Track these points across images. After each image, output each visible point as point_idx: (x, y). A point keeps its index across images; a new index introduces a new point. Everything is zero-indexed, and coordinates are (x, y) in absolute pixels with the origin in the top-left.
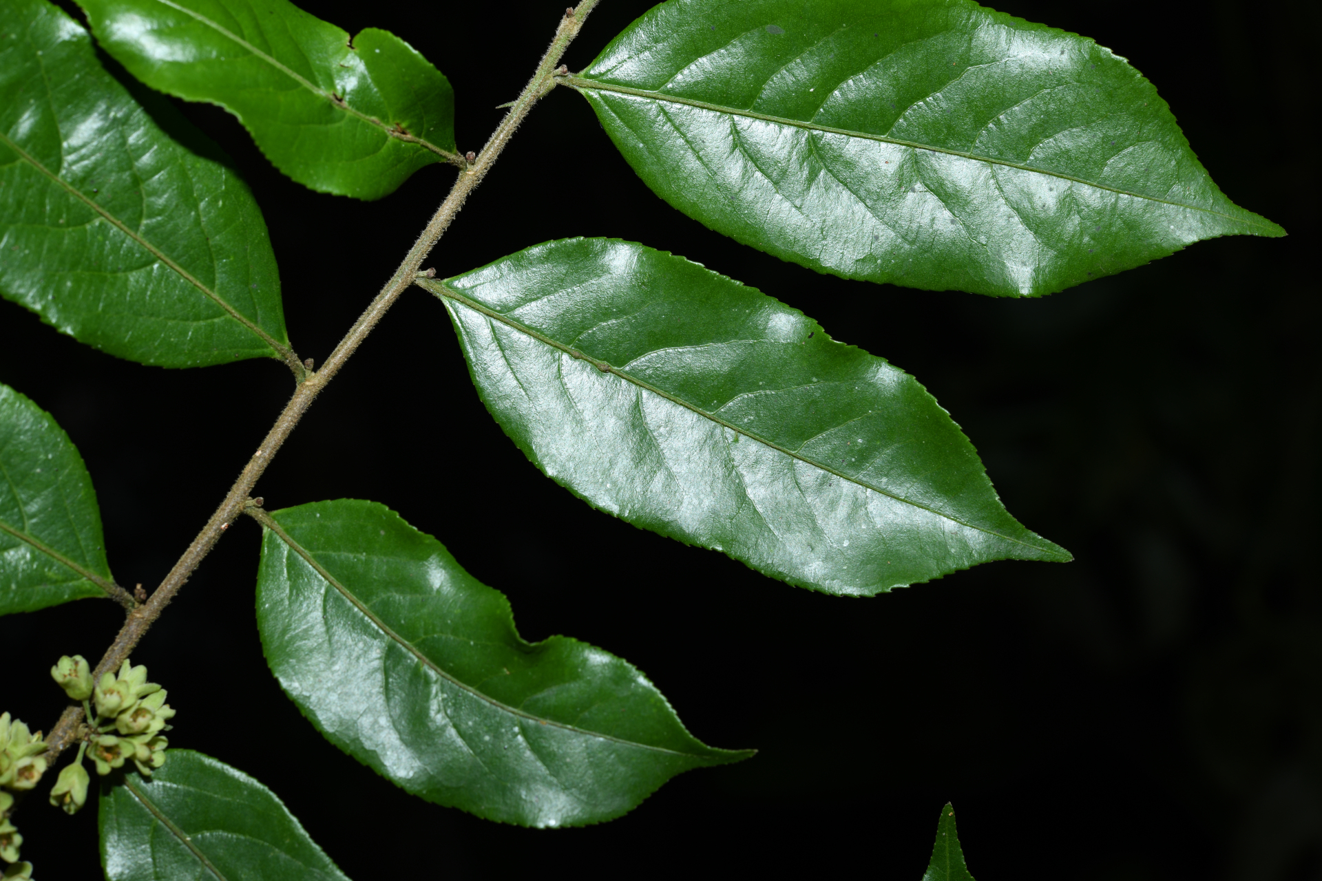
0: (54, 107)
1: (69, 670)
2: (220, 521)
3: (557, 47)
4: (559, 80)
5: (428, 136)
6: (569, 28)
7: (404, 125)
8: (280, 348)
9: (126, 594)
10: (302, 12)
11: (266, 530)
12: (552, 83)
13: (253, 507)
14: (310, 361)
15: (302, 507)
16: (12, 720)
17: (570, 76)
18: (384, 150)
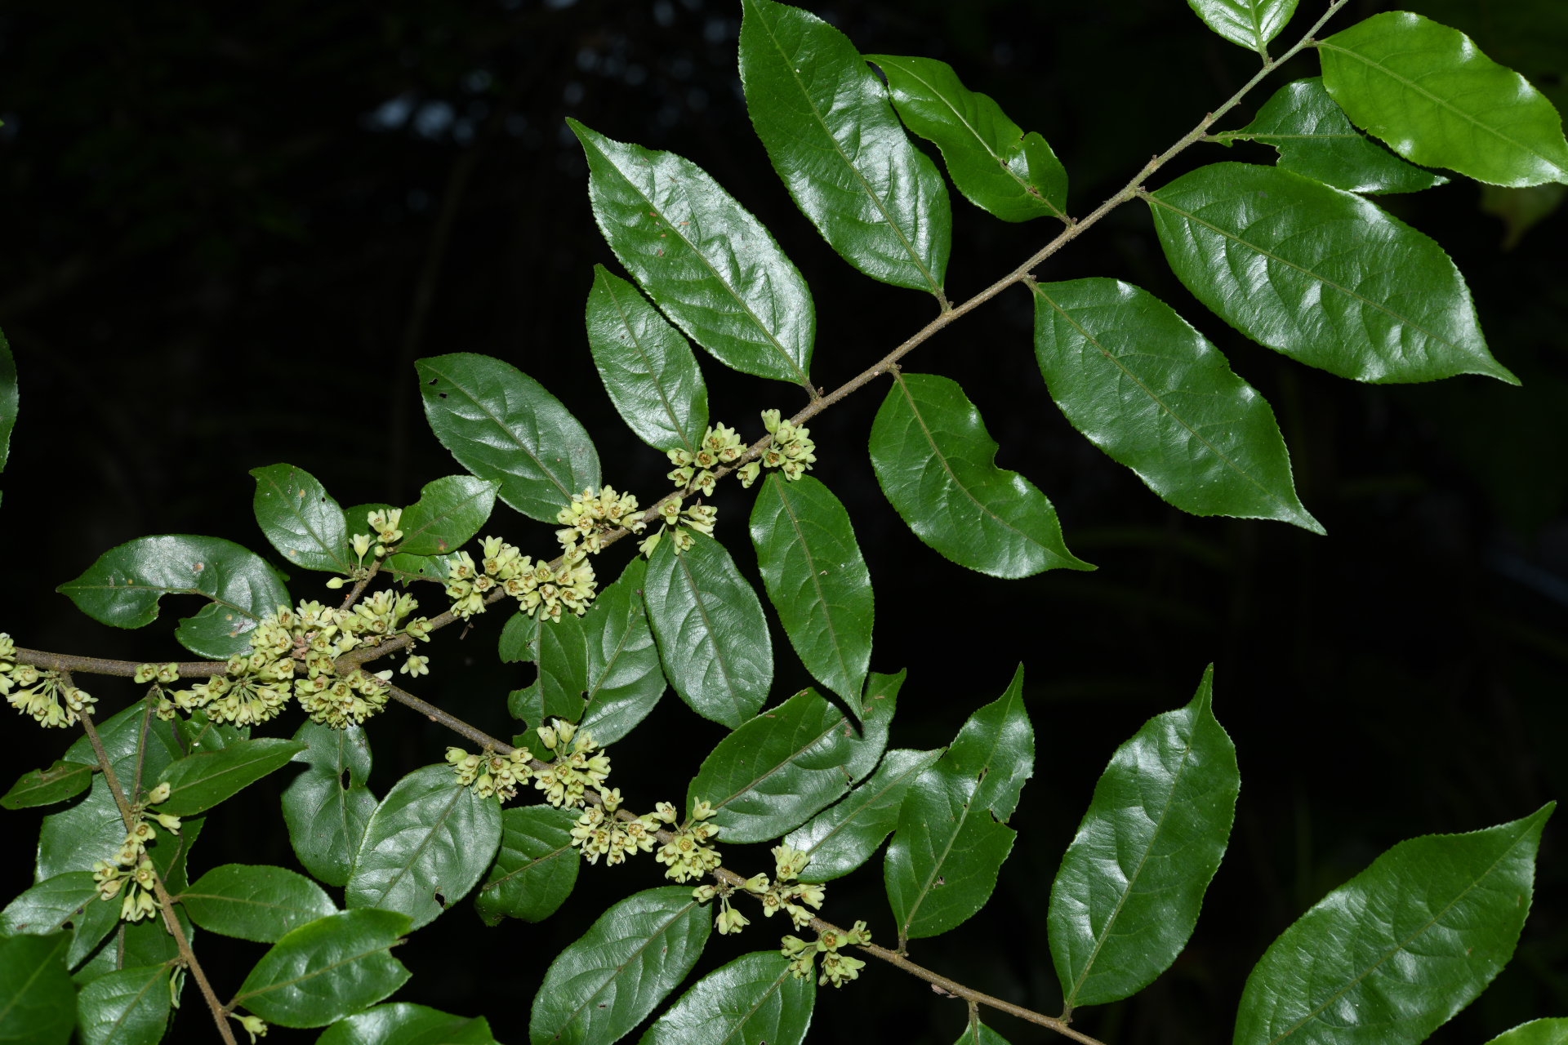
0: (863, 127)
1: (771, 417)
2: (875, 371)
3: (1142, 176)
4: (1139, 194)
5: (1050, 199)
6: (1153, 166)
7: (1036, 188)
8: (938, 291)
9: (813, 390)
10: (1005, 116)
11: (895, 382)
12: (1133, 195)
13: (895, 369)
14: (952, 303)
15: (918, 375)
16: (735, 433)
17: (1146, 193)
18: (1021, 197)
